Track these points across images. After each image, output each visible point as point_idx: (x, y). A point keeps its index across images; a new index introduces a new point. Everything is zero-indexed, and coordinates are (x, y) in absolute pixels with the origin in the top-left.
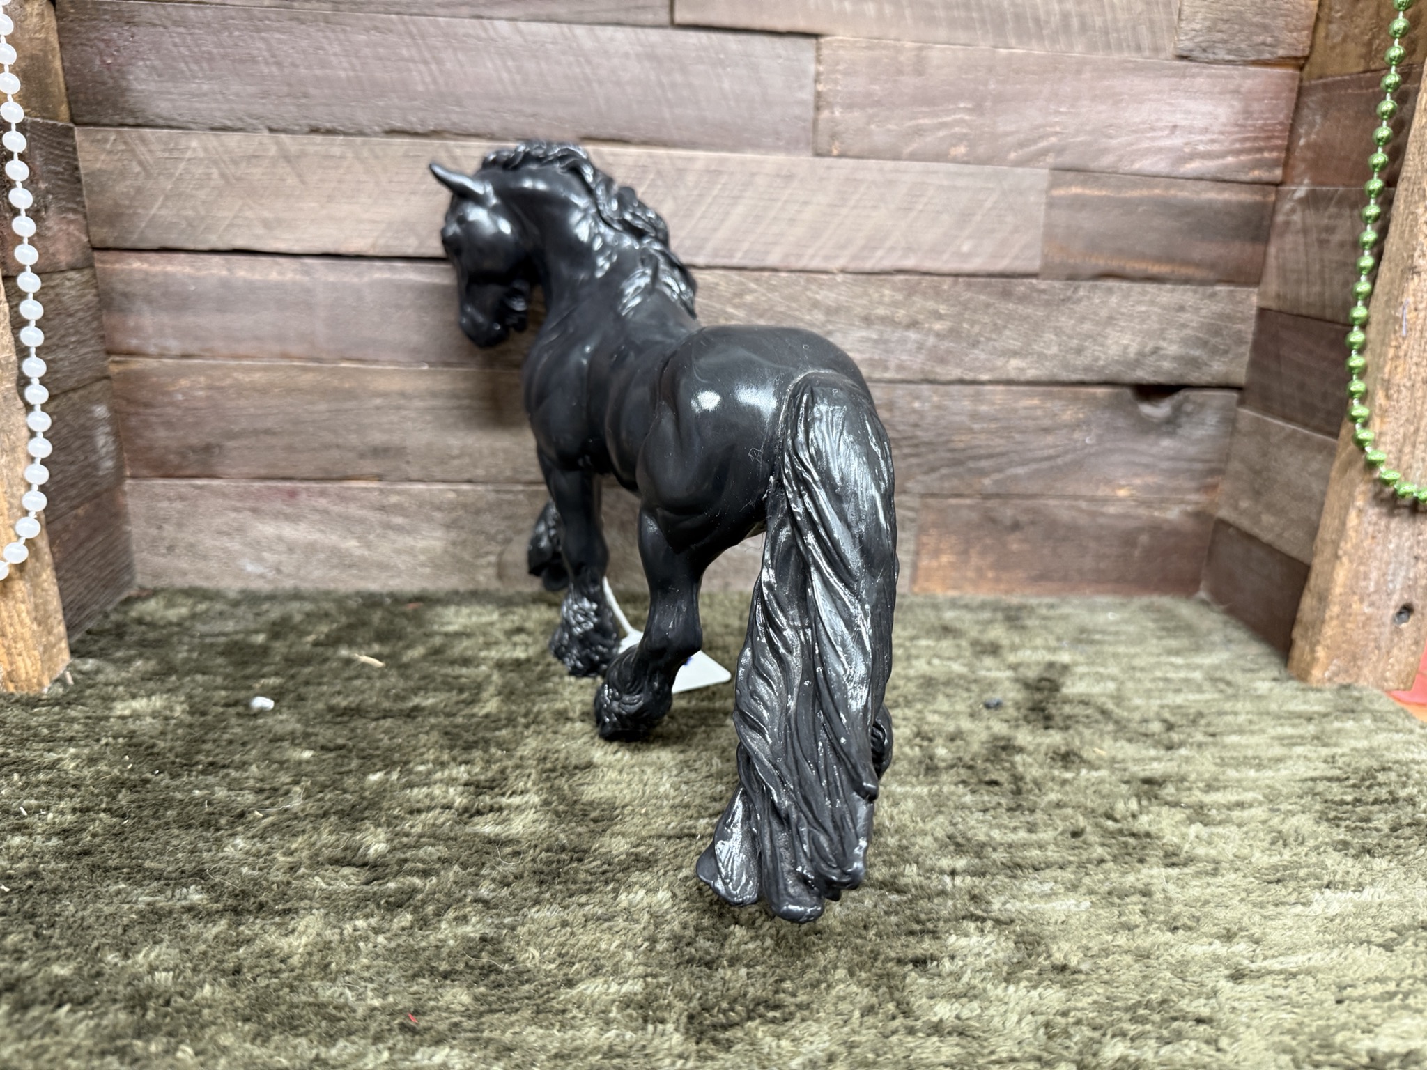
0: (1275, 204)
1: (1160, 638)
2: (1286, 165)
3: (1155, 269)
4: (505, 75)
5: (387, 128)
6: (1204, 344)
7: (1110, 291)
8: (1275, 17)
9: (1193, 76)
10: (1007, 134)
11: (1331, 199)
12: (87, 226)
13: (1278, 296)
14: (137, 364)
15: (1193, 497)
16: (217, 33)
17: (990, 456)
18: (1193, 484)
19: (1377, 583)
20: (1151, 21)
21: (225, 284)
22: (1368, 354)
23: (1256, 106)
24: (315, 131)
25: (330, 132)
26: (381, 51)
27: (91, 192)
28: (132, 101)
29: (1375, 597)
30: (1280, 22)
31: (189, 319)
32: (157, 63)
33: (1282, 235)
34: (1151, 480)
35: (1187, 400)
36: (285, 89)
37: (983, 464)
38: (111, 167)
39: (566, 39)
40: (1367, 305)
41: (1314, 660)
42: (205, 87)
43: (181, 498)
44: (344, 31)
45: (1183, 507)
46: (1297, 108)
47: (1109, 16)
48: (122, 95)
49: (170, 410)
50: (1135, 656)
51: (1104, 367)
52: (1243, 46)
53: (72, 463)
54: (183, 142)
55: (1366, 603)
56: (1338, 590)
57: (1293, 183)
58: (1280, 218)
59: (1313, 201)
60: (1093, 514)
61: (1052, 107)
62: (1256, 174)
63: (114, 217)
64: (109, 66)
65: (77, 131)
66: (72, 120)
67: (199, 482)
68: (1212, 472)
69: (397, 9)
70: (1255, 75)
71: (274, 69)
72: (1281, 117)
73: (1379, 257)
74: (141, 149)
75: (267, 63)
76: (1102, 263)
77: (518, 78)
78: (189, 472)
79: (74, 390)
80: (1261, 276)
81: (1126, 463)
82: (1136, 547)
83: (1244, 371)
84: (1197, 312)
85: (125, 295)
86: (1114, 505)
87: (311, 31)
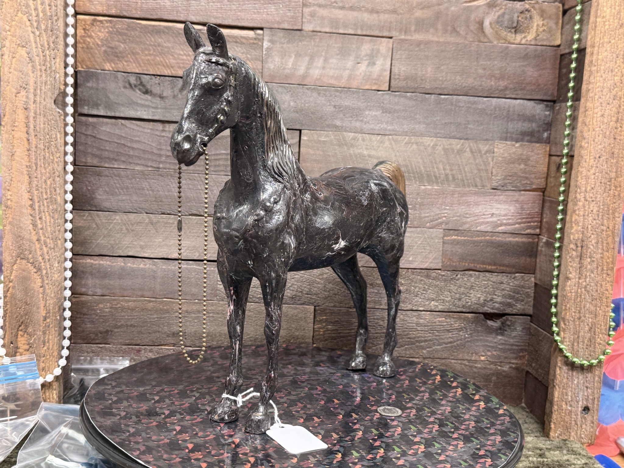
0: (538, 242)
2: (540, 228)
3: (489, 267)
5: (190, 213)
6: (513, 297)
7: (471, 276)
8: (530, 174)
9: (499, 195)
10: (426, 217)
11: (551, 245)
14: (84, 298)
15: (514, 361)
16: (131, 179)
17: (425, 341)
18: (515, 356)
19: (571, 397)
20: (481, 176)
21: (122, 268)
22: (557, 307)
23: (525, 206)
24: (162, 214)
25: (168, 214)
26: (191, 186)
27: (76, 234)
28: (96, 202)
29: (572, 403)
30: (533, 176)
31: (107, 281)
32: (107, 189)
33: (540, 255)
34: (494, 353)
35: (507, 320)
36: (154, 199)
37: (423, 344)
38: (84, 225)
40: (557, 289)
41: (550, 428)
42: (124, 198)
43: (93, 352)
45: (511, 365)
46: (543, 207)
47: (464, 175)
48: (93, 200)
49: (94, 316)
51: (470, 306)
52: (518, 184)
54: (113, 218)
55: (568, 405)
56: (556, 399)
57: (542, 236)
58: (539, 248)
59: (547, 244)
60: (471, 367)
61: (443, 207)
62: (528, 231)
63: (83, 243)
64: (89, 190)
67: (101, 346)
68: (522, 350)
70: (524, 195)
71: (150, 192)
72: (537, 210)
73: (559, 271)
74: (97, 220)
75: (148, 190)
76: (467, 265)
78: (97, 341)
80: (535, 270)
81: (484, 346)
82: (491, 382)
83: (531, 308)
84: (508, 284)
85: (83, 272)
86: (480, 363)
87: (166, 179)
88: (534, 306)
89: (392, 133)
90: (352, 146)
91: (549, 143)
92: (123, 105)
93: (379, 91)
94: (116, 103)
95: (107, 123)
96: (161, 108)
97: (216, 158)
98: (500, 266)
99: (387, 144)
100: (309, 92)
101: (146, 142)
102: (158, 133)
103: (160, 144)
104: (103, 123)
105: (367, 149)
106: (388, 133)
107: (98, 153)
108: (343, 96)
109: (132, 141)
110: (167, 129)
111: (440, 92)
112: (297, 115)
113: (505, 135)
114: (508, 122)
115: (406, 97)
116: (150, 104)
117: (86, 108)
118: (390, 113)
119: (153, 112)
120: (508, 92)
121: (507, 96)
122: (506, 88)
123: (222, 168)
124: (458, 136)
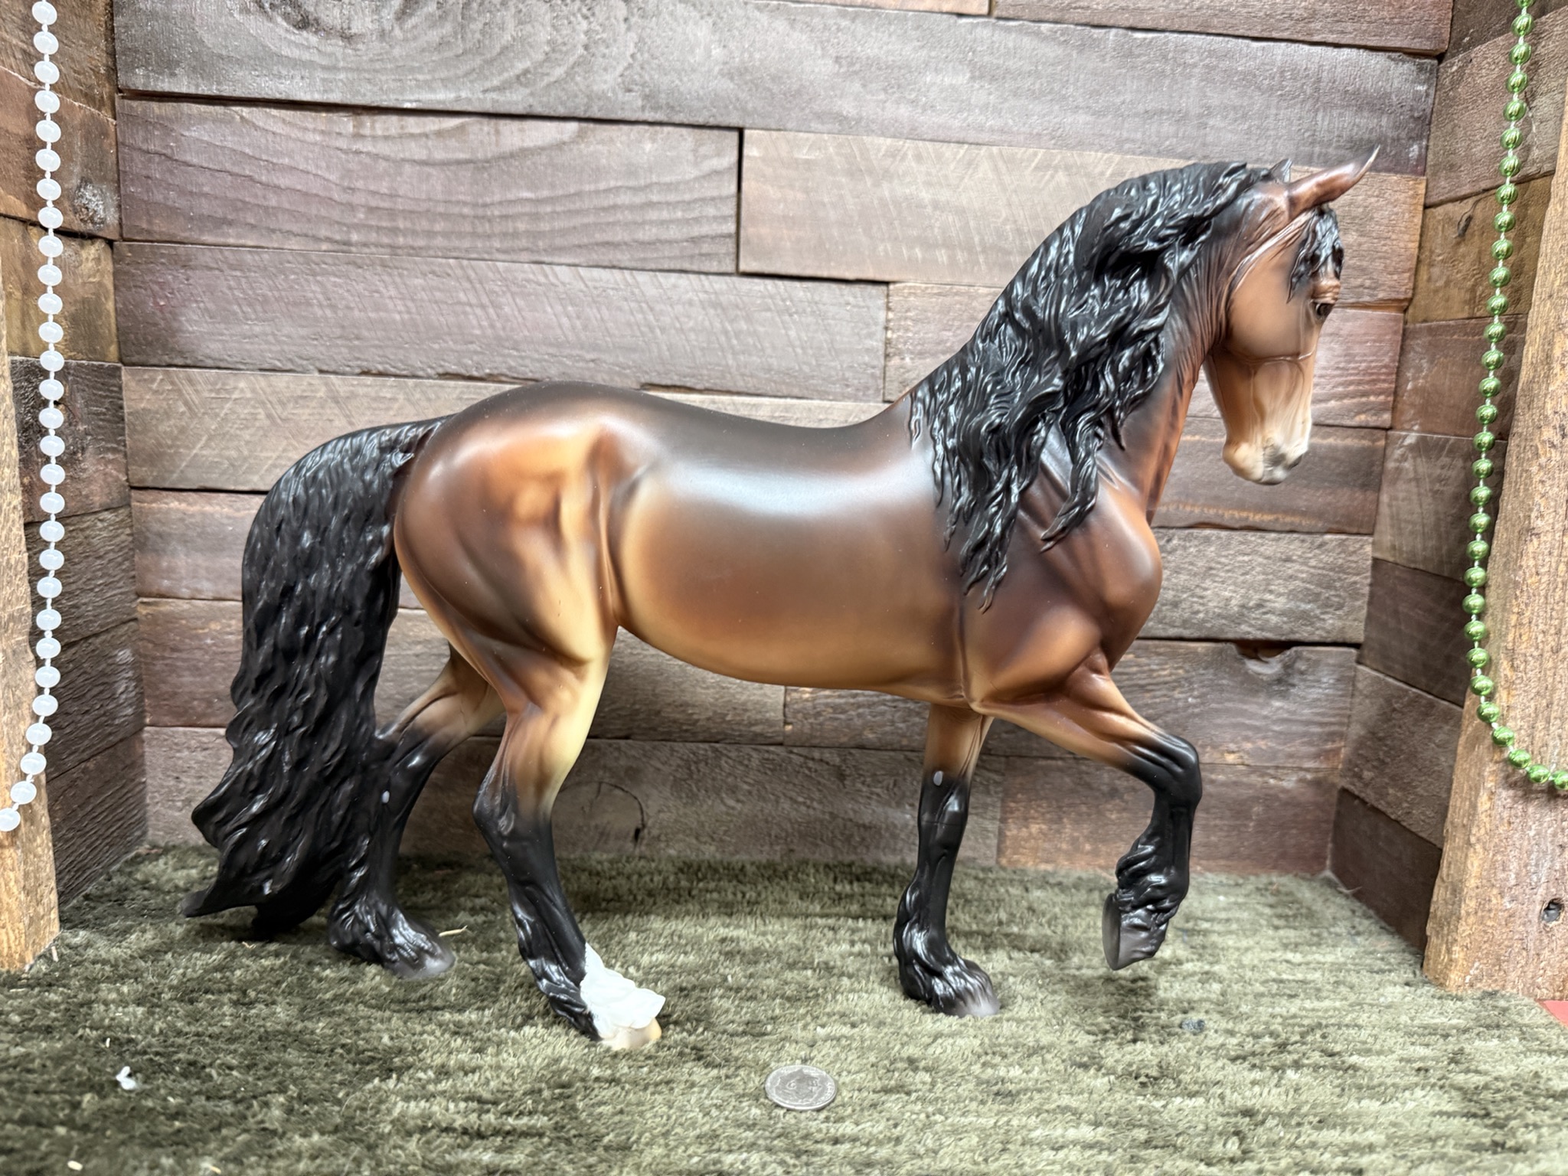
0: (1385, 449)
1: (1277, 928)
2: (1394, 409)
3: (1256, 518)
4: (564, 320)
5: (441, 371)
6: (1315, 598)
7: (1207, 540)
8: (1373, 260)
11: (1443, 448)
12: (127, 464)
13: (1393, 547)
14: (168, 606)
15: (1310, 764)
16: (272, 276)
18: (1313, 749)
19: (1517, 874)
22: (1488, 618)
23: (1357, 349)
24: (366, 373)
25: (380, 374)
26: (437, 294)
27: (134, 431)
28: (182, 341)
29: (1515, 891)
30: (1379, 265)
31: (224, 561)
32: (211, 306)
33: (1394, 482)
34: (1262, 744)
35: (1299, 657)
36: (338, 332)
38: (154, 407)
39: (627, 284)
41: (1452, 962)
42: (257, 329)
44: (400, 275)
45: (1302, 774)
46: (1403, 351)
48: (173, 336)
49: (198, 654)
50: (1247, 949)
51: (1204, 621)
53: (87, 712)
54: (231, 383)
55: (1506, 899)
56: (1472, 883)
57: (1403, 429)
58: (1391, 465)
59: (1422, 448)
62: (1362, 419)
63: (154, 458)
64: (161, 308)
65: (125, 372)
66: (121, 360)
68: (1331, 736)
69: (455, 254)
70: (1355, 318)
71: (328, 312)
72: (1387, 360)
73: (1494, 515)
74: (188, 390)
75: (321, 306)
76: (1197, 513)
77: (578, 323)
78: (213, 721)
79: (96, 635)
80: (1374, 525)
81: (1235, 726)
82: (1249, 818)
83: (1362, 626)
84: (1305, 564)
85: (160, 535)
86: (1223, 772)
87: (368, 275)
88: (1369, 618)
89: (996, 137)
90: (887, 175)
91: (1423, 173)
92: (239, 62)
93: (960, 15)
94: (221, 57)
95: (202, 119)
96: (345, 69)
97: (504, 212)
98: (1288, 511)
99: (985, 167)
100: (764, 18)
101: (311, 168)
102: (342, 143)
103: (348, 173)
104: (190, 116)
105: (928, 184)
106: (985, 137)
107: (181, 203)
108: (859, 28)
109: (274, 167)
110: (367, 131)
111: (1131, 22)
112: (732, 86)
113: (1307, 149)
114: (1317, 110)
115: (1038, 34)
116: (316, 58)
117: (140, 72)
118: (993, 79)
119: (323, 80)
120: (1318, 25)
121: (1316, 38)
122: (1313, 15)
123: (524, 243)
124: (1180, 150)
